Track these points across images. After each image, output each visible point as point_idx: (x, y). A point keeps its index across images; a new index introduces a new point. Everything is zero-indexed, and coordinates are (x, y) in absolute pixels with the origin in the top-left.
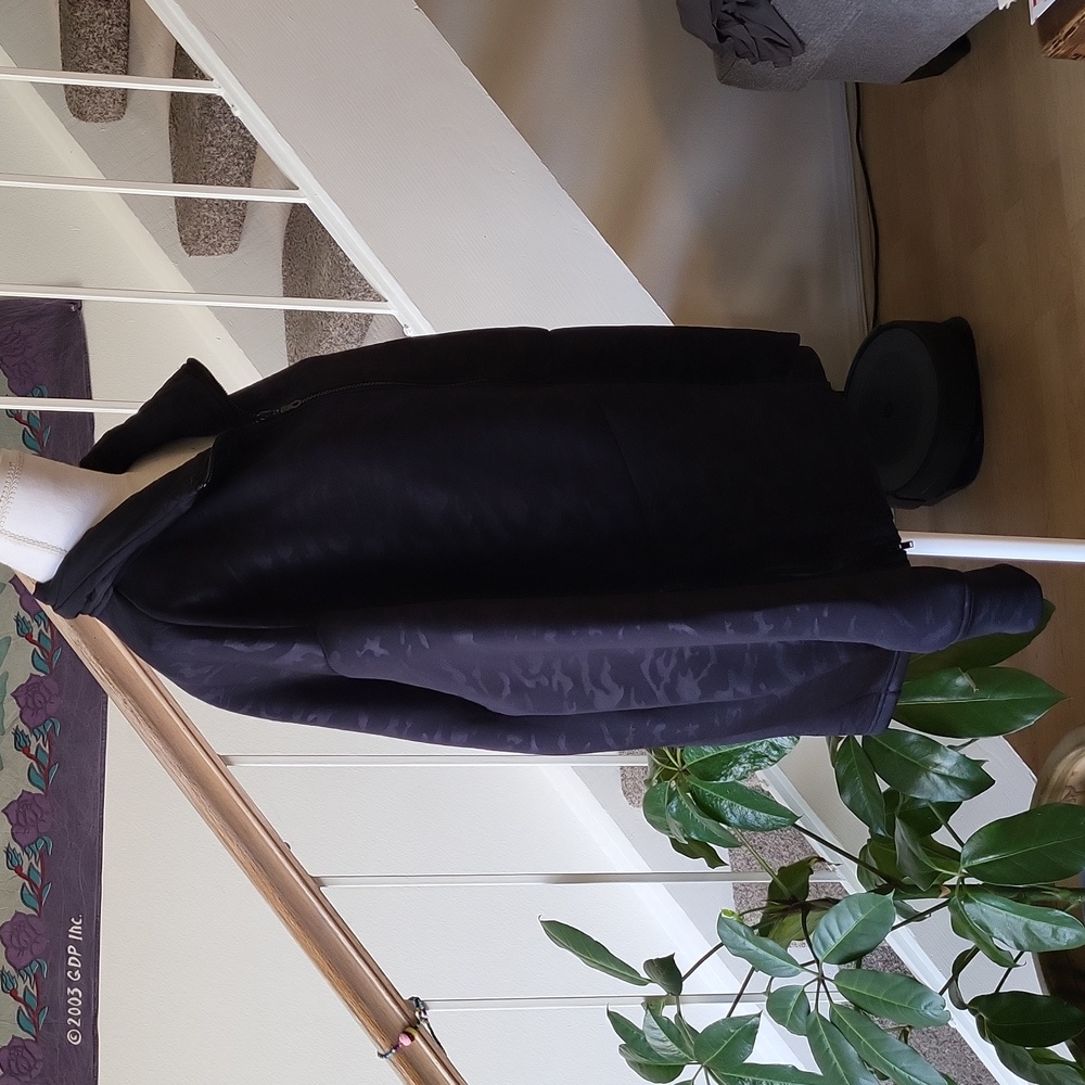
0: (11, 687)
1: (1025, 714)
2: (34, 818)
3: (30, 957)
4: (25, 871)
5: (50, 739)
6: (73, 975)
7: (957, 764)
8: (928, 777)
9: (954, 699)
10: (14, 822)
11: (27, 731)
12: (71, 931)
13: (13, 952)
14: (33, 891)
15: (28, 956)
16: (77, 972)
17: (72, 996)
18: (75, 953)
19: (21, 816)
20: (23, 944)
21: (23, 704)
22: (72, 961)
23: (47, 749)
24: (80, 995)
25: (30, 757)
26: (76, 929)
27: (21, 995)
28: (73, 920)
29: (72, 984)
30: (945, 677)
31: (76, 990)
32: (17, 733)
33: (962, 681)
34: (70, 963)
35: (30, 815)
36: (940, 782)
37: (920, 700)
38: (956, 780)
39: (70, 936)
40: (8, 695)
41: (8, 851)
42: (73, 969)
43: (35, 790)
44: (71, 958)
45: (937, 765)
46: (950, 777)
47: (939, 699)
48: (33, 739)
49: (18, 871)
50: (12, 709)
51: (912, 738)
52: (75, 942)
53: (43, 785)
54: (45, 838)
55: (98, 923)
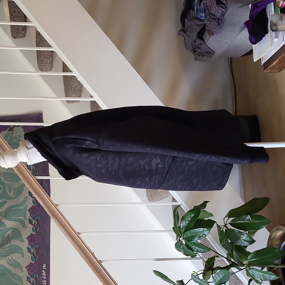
0: (28, 209)
1: (263, 225)
2: (34, 240)
3: (34, 273)
4: (32, 253)
5: (37, 221)
6: (44, 277)
7: (247, 237)
8: (240, 240)
9: (246, 222)
10: (29, 241)
11: (32, 219)
12: (43, 267)
13: (30, 272)
14: (34, 257)
15: (33, 273)
16: (45, 277)
17: (44, 282)
18: (44, 272)
19: (31, 240)
20: (32, 270)
21: (31, 212)
22: (44, 274)
23: (37, 223)
24: (46, 282)
25: (33, 225)
26: (44, 266)
27: (32, 282)
28: (44, 264)
29: (43, 279)
30: (244, 217)
31: (45, 281)
32: (29, 220)
33: (249, 217)
34: (43, 275)
35: (33, 239)
36: (243, 241)
37: (238, 222)
38: (247, 241)
39: (43, 268)
40: (27, 211)
41: (28, 248)
42: (44, 276)
43: (34, 233)
44: (43, 273)
45: (242, 237)
46: (245, 240)
47: (242, 222)
48: (33, 221)
49: (30, 253)
50: (28, 214)
51: (236, 231)
52: (44, 270)
53: (36, 232)
54: (37, 245)
55: (50, 265)
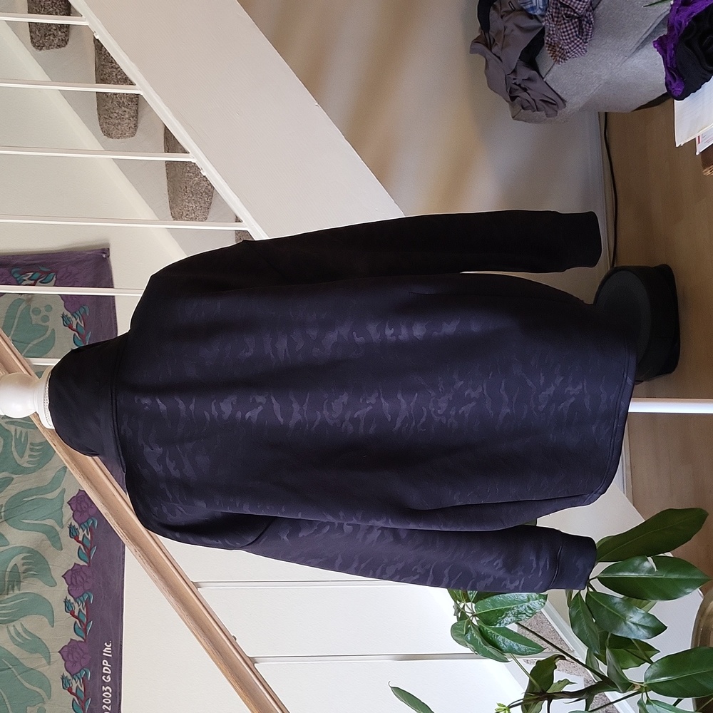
0: (67, 498)
1: (686, 588)
2: (82, 581)
3: (80, 667)
4: (76, 614)
5: (91, 530)
6: (105, 678)
7: (644, 617)
8: (625, 623)
9: (643, 575)
10: (69, 583)
11: (77, 526)
12: (104, 651)
13: (69, 664)
14: (81, 627)
15: (78, 667)
16: (108, 677)
17: (105, 691)
18: (107, 665)
19: (73, 580)
20: (76, 659)
21: (74, 509)
22: (106, 670)
23: (89, 537)
24: (111, 691)
25: (79, 542)
26: (108, 650)
27: (74, 691)
28: (106, 644)
29: (105, 684)
30: (637, 562)
31: (108, 687)
32: (71, 527)
33: (650, 563)
34: (104, 671)
35: (79, 579)
36: (634, 627)
37: (621, 574)
38: (643, 627)
39: (104, 654)
40: (65, 503)
41: (66, 601)
42: (106, 675)
43: (82, 563)
44: (105, 668)
45: (631, 617)
46: (640, 625)
47: (633, 574)
48: (80, 530)
49: (72, 614)
50: (68, 512)
51: (618, 600)
52: (107, 658)
53: (87, 559)
54: (89, 593)
55: (121, 646)
